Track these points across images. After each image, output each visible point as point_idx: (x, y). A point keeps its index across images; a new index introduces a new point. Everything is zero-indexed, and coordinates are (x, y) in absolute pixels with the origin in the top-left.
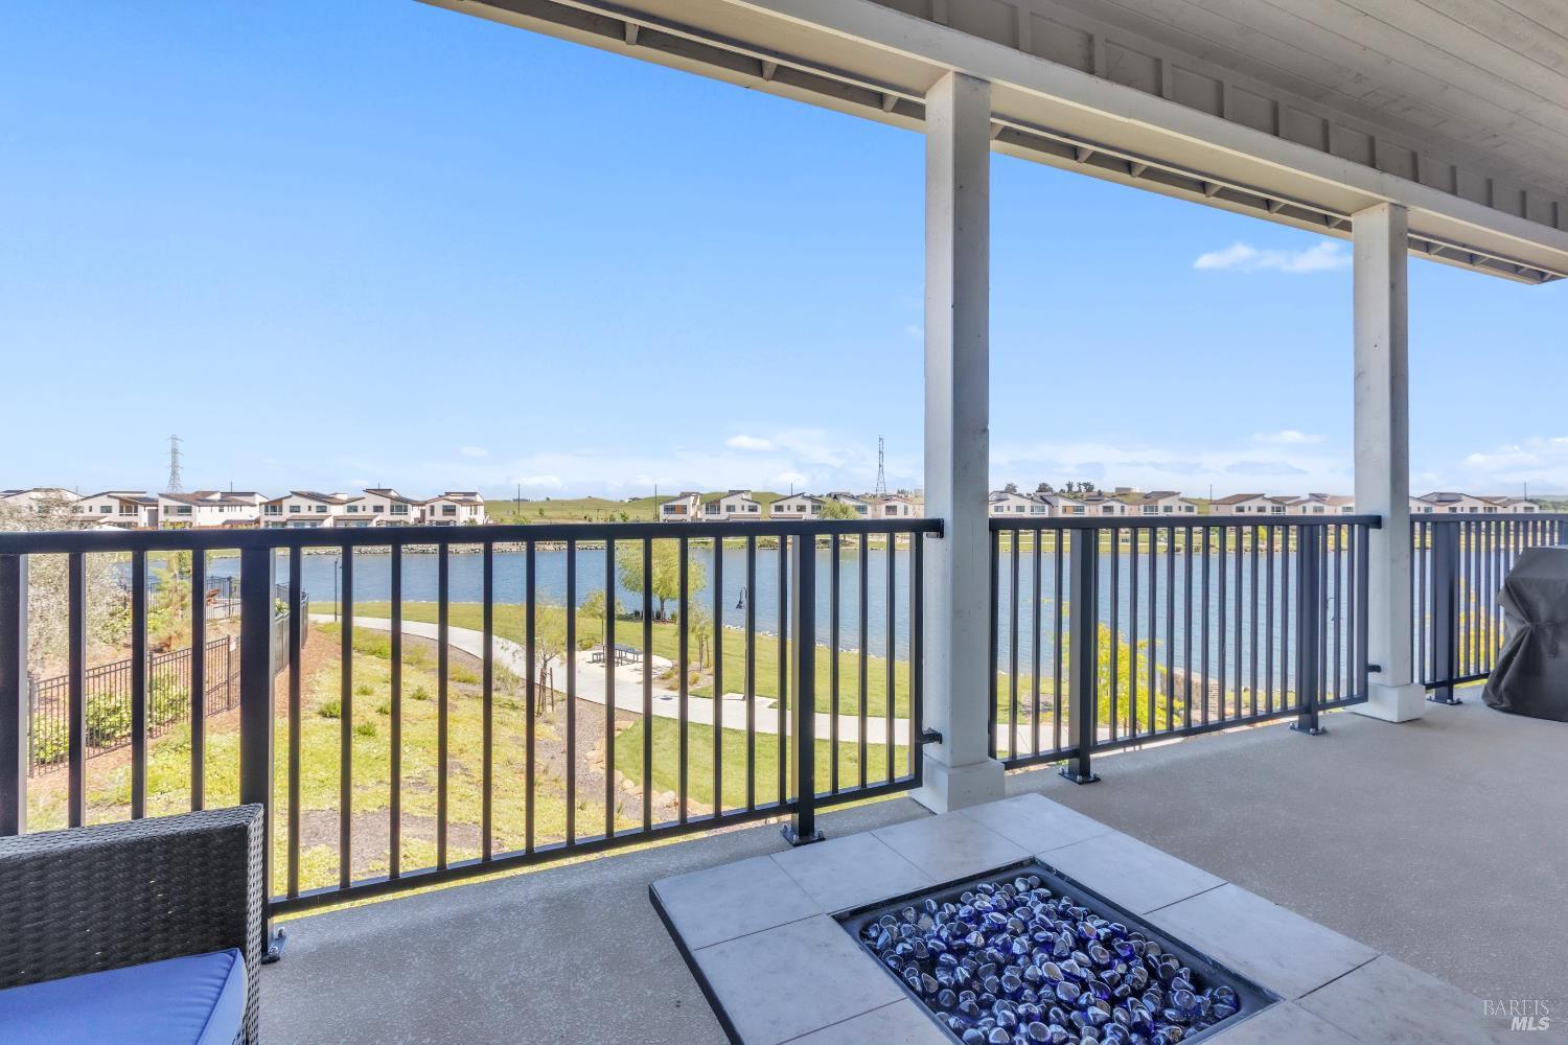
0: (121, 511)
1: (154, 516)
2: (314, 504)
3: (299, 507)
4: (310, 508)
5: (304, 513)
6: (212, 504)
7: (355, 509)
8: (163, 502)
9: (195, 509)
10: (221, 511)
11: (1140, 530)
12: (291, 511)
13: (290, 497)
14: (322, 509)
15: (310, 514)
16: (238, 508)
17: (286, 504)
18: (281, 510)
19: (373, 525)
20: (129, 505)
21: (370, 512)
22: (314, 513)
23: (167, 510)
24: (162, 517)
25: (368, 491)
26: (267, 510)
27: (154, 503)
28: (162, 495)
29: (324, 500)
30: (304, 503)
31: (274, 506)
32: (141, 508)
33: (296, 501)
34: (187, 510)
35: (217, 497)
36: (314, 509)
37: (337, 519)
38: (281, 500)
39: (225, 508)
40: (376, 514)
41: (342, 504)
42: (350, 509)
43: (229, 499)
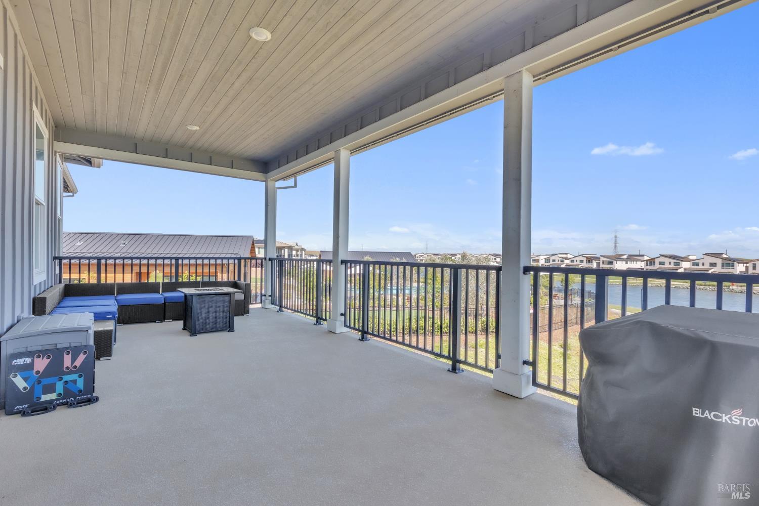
0: (587, 262)
1: (598, 264)
2: (673, 261)
3: (664, 262)
4: (670, 263)
5: (667, 265)
6: (622, 260)
7: (698, 265)
8: (602, 259)
9: (615, 262)
10: (627, 263)
11: (382, 266)
12: (660, 265)
13: (659, 257)
14: (678, 264)
15: (670, 266)
16: (635, 262)
17: (657, 261)
18: (654, 264)
19: (710, 272)
20: (589, 260)
21: (707, 266)
22: (672, 266)
23: (603, 263)
24: (602, 265)
25: (706, 254)
26: (647, 264)
27: (598, 259)
28: (602, 256)
29: (678, 259)
30: (667, 260)
31: (651, 262)
32: (594, 261)
33: (662, 259)
34: (611, 263)
35: (625, 257)
36: (672, 264)
37: (685, 269)
38: (654, 258)
39: (629, 262)
40: (711, 267)
41: (689, 261)
42: (694, 264)
43: (631, 258)
